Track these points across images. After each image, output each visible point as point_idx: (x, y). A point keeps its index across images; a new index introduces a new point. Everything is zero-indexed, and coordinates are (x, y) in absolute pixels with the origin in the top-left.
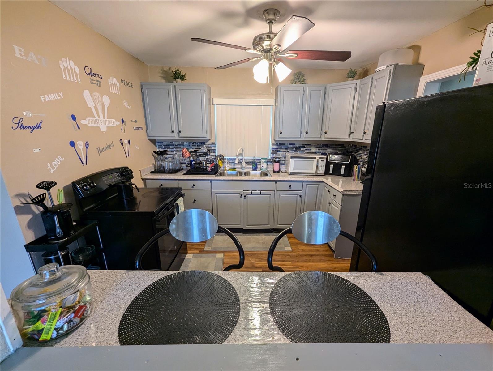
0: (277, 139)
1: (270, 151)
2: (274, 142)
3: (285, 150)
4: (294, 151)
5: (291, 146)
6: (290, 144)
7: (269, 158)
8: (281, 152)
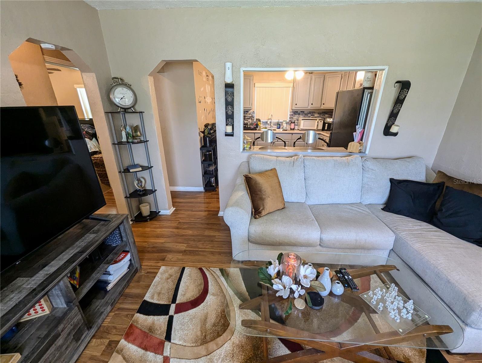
0: (294, 108)
1: (289, 116)
2: (291, 111)
3: (298, 116)
4: (304, 116)
5: (302, 113)
6: (301, 112)
7: (288, 121)
8: (295, 117)
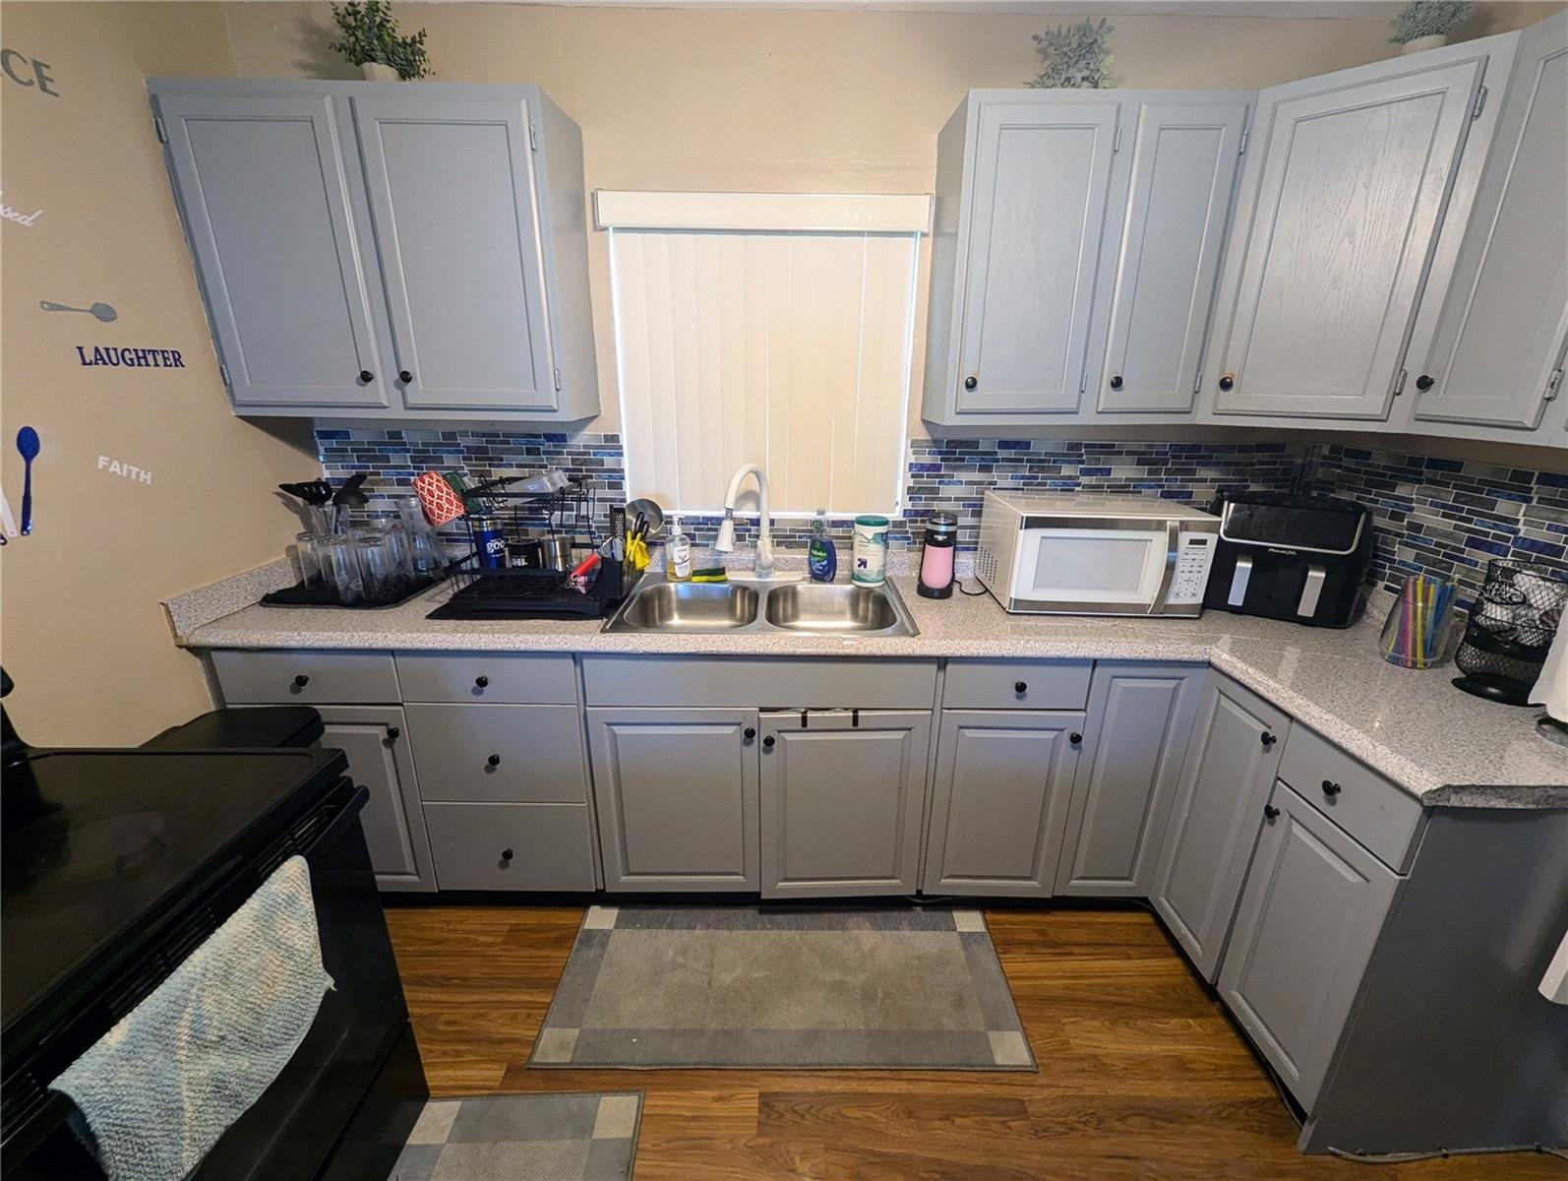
0: (950, 419)
1: (902, 481)
2: (923, 435)
3: (977, 476)
4: (1023, 477)
5: (1012, 453)
6: (1004, 444)
7: (897, 515)
8: (957, 488)
